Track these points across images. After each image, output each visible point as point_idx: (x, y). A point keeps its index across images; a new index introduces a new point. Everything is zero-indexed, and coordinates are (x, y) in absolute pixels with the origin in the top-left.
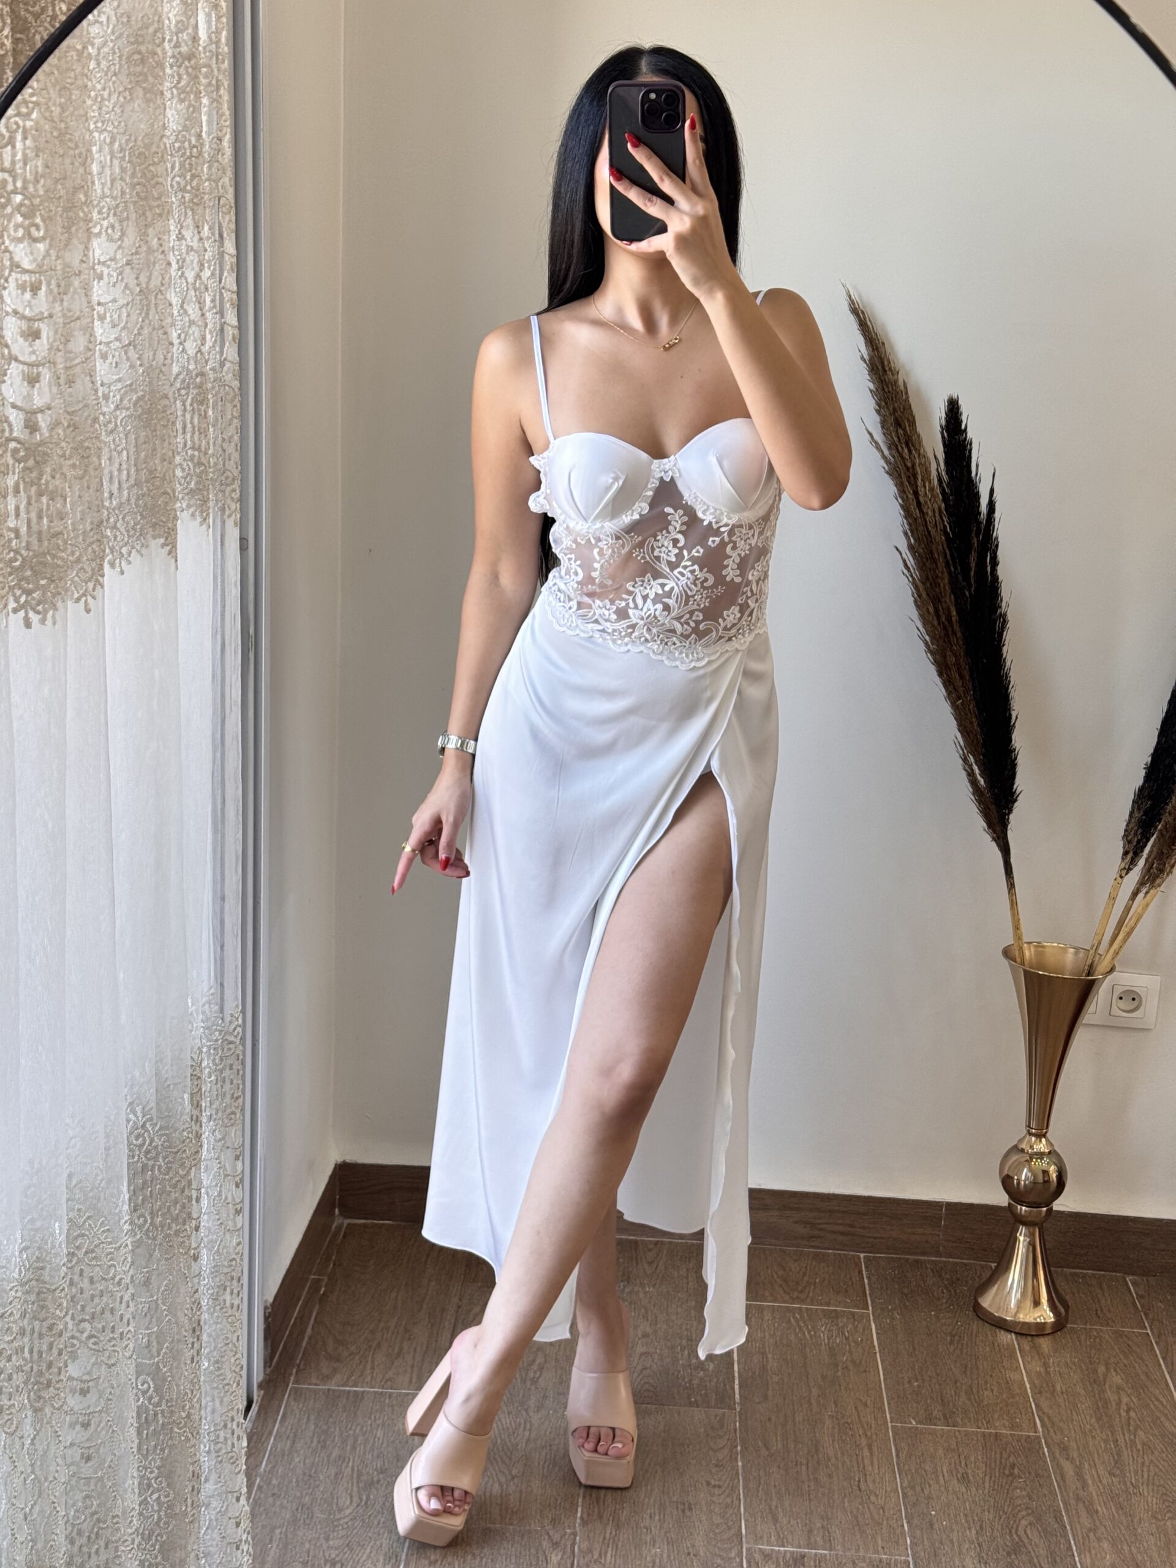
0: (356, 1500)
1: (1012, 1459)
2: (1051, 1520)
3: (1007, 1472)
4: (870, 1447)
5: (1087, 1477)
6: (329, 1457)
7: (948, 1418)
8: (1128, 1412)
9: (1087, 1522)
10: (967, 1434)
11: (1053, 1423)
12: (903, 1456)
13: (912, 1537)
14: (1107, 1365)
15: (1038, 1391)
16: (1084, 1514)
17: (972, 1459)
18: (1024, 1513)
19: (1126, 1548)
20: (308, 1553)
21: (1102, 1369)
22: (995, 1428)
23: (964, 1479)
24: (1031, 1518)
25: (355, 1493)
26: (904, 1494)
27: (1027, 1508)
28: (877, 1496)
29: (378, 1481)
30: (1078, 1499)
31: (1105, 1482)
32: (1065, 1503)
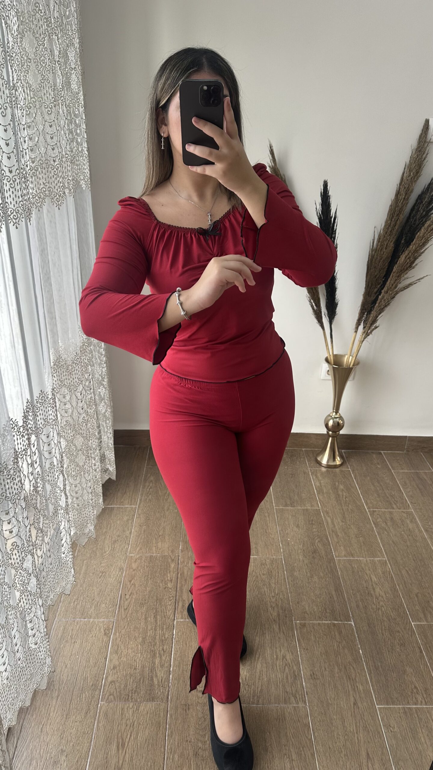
0: (110, 548)
1: (312, 518)
2: (325, 540)
3: (311, 523)
4: (269, 516)
5: (335, 523)
6: (102, 532)
7: (292, 505)
8: (345, 498)
9: (336, 540)
10: (298, 510)
11: (323, 504)
12: (279, 519)
13: (283, 549)
14: (338, 482)
15: (318, 493)
16: (335, 537)
17: (300, 519)
18: (316, 538)
19: (348, 549)
20: (95, 569)
21: (337, 483)
22: (307, 507)
23: (298, 526)
24: (319, 539)
25: (110, 546)
26: (280, 533)
27: (318, 536)
28: (271, 534)
29: (118, 540)
30: (333, 531)
31: (340, 524)
32: (329, 533)
